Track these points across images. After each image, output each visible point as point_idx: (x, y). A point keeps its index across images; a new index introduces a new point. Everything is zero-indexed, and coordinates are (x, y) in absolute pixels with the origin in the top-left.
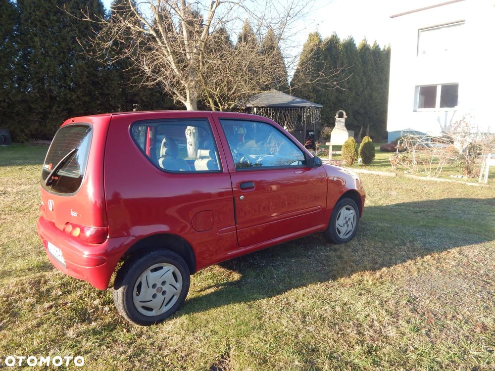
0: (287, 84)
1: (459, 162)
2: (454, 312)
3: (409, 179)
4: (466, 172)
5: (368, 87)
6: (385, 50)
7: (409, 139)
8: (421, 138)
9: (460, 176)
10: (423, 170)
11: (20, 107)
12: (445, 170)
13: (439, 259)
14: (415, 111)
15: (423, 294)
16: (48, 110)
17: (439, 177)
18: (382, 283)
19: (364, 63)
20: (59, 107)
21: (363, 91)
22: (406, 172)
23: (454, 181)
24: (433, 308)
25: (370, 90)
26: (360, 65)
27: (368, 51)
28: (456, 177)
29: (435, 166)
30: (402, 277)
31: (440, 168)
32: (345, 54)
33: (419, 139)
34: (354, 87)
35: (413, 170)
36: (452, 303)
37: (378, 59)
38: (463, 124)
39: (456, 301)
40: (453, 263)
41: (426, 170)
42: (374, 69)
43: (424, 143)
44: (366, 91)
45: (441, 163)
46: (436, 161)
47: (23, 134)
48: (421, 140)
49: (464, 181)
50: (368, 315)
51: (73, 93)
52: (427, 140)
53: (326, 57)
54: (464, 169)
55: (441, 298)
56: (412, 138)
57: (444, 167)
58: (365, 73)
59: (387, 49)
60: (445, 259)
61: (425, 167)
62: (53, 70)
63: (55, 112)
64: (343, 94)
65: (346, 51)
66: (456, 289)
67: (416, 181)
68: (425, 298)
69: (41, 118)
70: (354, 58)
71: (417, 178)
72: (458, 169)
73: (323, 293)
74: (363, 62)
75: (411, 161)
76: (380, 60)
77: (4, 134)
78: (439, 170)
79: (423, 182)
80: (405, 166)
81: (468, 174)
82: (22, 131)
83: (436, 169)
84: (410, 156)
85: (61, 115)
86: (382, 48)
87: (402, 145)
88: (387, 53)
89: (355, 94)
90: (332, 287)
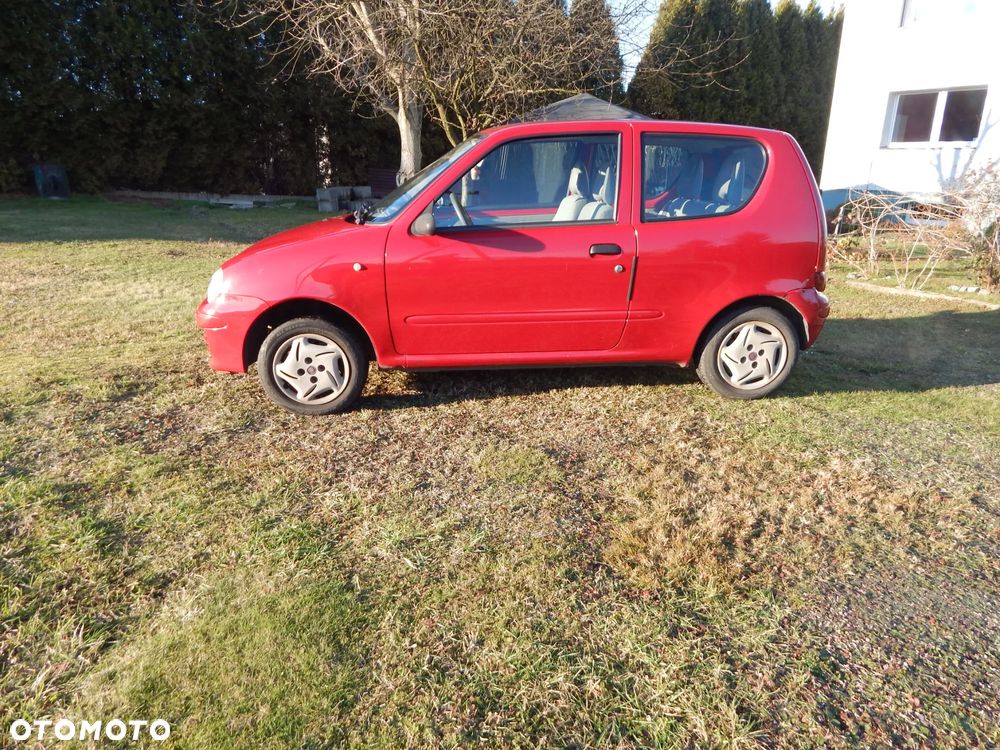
0: (622, 87)
1: (974, 257)
2: (959, 733)
3: (856, 292)
4: (989, 279)
5: (790, 98)
6: (831, 19)
7: (865, 205)
8: (893, 201)
9: (972, 289)
10: (890, 273)
11: (82, 121)
12: (941, 273)
13: (918, 516)
14: (884, 147)
15: (865, 648)
16: (138, 129)
17: (927, 289)
18: (744, 594)
19: (786, 45)
20: (159, 123)
21: (777, 106)
22: (850, 275)
23: (960, 299)
24: (893, 709)
25: (793, 105)
26: (775, 51)
27: (794, 20)
28: (963, 289)
29: (917, 264)
30: (808, 573)
31: (928, 270)
32: (747, 25)
33: (888, 203)
34: (760, 97)
35: (867, 272)
36: (955, 693)
37: (816, 37)
38: (988, 177)
39: (969, 686)
40: (959, 534)
41: (897, 272)
42: (805, 60)
43: (899, 212)
44: (783, 107)
45: (934, 260)
46: (921, 254)
47: (94, 178)
48: (893, 205)
49: (982, 299)
50: (682, 719)
51: (185, 96)
52: (905, 206)
53: (707, 30)
54: (984, 273)
55: (921, 669)
56: (872, 202)
57: (938, 267)
58: (784, 67)
59: (837, 17)
60: (934, 517)
61: (895, 265)
62: (141, 45)
63: (151, 132)
64: (736, 112)
65: (750, 20)
66: (970, 636)
67: (872, 296)
68: (870, 664)
69: (125, 145)
70: (764, 36)
71: (875, 290)
72: (971, 272)
73: (566, 621)
74: (783, 43)
75: (865, 254)
76: (819, 40)
77: (55, 175)
78: (925, 274)
79: (887, 298)
80: (851, 263)
81: (991, 284)
82: (91, 170)
83: (918, 271)
84: (863, 241)
85: (164, 139)
86: (826, 13)
87: (850, 216)
88: (836, 26)
89: (761, 111)
90: (598, 597)
